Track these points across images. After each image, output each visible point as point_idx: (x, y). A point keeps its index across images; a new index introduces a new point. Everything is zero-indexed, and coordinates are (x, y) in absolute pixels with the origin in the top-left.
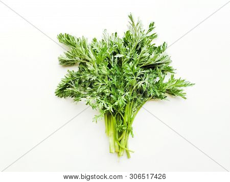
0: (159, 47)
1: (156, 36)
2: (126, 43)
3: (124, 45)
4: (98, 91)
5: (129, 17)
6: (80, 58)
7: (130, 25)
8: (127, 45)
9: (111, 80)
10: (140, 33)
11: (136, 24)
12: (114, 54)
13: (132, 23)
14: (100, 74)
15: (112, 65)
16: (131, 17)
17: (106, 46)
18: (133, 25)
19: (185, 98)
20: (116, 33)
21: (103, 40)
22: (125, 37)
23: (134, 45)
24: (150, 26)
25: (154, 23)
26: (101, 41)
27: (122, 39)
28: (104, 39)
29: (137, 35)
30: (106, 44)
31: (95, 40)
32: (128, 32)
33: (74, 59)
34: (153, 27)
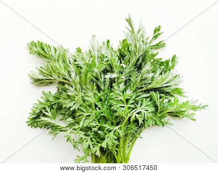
0: (167, 62)
1: (163, 45)
2: (122, 56)
3: (119, 59)
4: (81, 123)
5: (127, 20)
6: (59, 77)
7: (127, 31)
8: (123, 59)
9: (99, 109)
10: (142, 43)
11: (136, 30)
12: (105, 72)
13: (130, 29)
14: (84, 101)
15: (102, 87)
16: (129, 21)
17: (93, 61)
18: (132, 31)
19: (194, 120)
20: (108, 41)
21: (90, 52)
22: (120, 47)
23: (133, 60)
24: (155, 32)
25: (160, 26)
26: (88, 52)
27: (117, 51)
28: (91, 50)
29: (138, 46)
30: (94, 58)
31: (79, 50)
32: (124, 41)
33: (50, 78)
34: (160, 32)
